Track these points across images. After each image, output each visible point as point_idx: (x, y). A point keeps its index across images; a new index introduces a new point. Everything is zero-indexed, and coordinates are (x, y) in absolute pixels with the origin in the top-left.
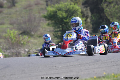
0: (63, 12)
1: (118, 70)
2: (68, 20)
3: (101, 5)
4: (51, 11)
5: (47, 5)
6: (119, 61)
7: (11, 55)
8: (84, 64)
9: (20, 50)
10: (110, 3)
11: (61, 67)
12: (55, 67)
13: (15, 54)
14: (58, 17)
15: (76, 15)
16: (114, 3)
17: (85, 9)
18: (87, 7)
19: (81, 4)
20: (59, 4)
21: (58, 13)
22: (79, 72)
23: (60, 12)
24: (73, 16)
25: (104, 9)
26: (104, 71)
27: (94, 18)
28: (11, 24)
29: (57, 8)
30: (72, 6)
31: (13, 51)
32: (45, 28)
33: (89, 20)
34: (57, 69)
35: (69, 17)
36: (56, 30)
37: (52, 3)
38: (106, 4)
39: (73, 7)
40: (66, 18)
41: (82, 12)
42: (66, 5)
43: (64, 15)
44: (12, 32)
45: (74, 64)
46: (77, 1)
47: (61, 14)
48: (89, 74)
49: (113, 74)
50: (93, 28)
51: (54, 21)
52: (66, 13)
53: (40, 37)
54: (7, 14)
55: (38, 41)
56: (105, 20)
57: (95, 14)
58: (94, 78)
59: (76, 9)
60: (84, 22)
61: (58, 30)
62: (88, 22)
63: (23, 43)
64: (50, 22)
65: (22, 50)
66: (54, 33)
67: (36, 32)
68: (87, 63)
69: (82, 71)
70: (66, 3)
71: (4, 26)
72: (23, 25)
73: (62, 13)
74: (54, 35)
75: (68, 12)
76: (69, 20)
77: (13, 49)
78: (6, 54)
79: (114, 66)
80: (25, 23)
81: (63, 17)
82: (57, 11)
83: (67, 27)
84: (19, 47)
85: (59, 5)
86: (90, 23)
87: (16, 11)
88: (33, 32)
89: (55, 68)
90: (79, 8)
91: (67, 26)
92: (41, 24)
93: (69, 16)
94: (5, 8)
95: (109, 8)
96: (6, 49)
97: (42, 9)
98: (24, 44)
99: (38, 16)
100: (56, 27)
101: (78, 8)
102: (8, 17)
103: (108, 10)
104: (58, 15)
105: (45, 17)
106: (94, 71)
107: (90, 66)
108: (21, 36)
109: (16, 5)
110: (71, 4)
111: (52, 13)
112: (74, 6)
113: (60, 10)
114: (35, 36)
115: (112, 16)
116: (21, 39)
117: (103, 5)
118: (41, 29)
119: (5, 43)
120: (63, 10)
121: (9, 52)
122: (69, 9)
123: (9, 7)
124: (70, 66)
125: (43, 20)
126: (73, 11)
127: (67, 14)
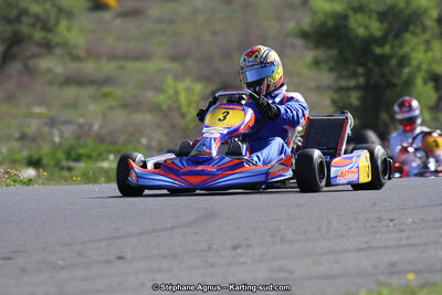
0: (370, 17)
2: (387, 49)
4: (327, 15)
12: (392, 220)
14: (352, 35)
15: (419, 31)
21: (351, 19)
23: (359, 17)
28: (175, 58)
32: (299, 75)
35: (391, 38)
36: (343, 83)
40: (382, 41)
43: (376, 28)
47: (365, 26)
51: (334, 52)
54: (159, 21)
59: (419, 7)
61: (352, 83)
64: (320, 53)
66: (336, 96)
72: (219, 64)
73: (366, 21)
74: (334, 102)
76: (392, 47)
80: (226, 54)
81: (371, 36)
82: (351, 13)
97: (290, 6)
100: (344, 73)
102: (162, 32)
104: (352, 30)
105: (305, 35)
111: (331, 23)
113: (360, 8)
120: (371, 11)
125: (293, 46)
126: (410, 16)
127: (385, 25)
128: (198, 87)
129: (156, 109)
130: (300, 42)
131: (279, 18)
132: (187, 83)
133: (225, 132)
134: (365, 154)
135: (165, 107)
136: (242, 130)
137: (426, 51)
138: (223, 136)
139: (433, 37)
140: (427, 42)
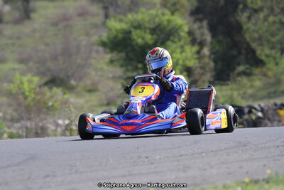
0: (145, 32)
3: (236, 15)
4: (117, 30)
5: (107, 16)
7: (24, 134)
8: (212, 151)
9: (44, 122)
10: (256, 11)
11: (160, 159)
12: (147, 158)
13: (34, 131)
14: (134, 43)
15: (176, 40)
16: (266, 11)
17: (196, 26)
18: (201, 20)
19: (187, 13)
20: (137, 13)
21: (133, 34)
22: (205, 170)
23: (138, 32)
24: (170, 43)
25: (243, 25)
27: (217, 48)
28: (22, 61)
29: (132, 23)
30: (166, 17)
31: (28, 124)
32: (102, 69)
33: (206, 51)
34: (152, 164)
35: (158, 44)
37: (119, 11)
38: (246, 14)
39: (169, 21)
41: (190, 33)
42: (152, 15)
43: (149, 38)
44: (25, 79)
45: (190, 151)
46: (178, 6)
47: (140, 38)
48: (229, 174)
50: (215, 70)
51: (123, 55)
52: (152, 35)
53: (90, 91)
54: (11, 38)
55: (87, 102)
56: (243, 51)
57: (221, 38)
58: (244, 182)
59: (176, 25)
60: (195, 56)
62: (204, 56)
63: (52, 106)
64: (114, 55)
65: (51, 123)
66: (125, 83)
67: (81, 79)
68: (220, 150)
69: (212, 167)
70: (153, 12)
71: (6, 67)
72: (49, 64)
73: (143, 34)
75: (158, 32)
77: (29, 119)
78: (11, 132)
80: (54, 58)
81: (146, 43)
82: (132, 29)
84: (42, 116)
85: (135, 16)
86: (209, 57)
87: (34, 31)
88: (75, 80)
89: (146, 160)
90: (185, 22)
92: (93, 61)
93: (160, 41)
94: (7, 23)
95: (253, 24)
96: (12, 120)
97: (95, 26)
98: (56, 109)
99: (84, 43)
100: (130, 68)
101: (182, 22)
102: (13, 45)
104: (134, 40)
105: (104, 44)
106: (241, 167)
108: (46, 88)
109: (33, 15)
110: (163, 14)
111: (120, 36)
112: (172, 18)
113: (139, 26)
114: (79, 89)
115: (262, 41)
116: (46, 97)
118: (93, 73)
119: (10, 105)
120: (145, 28)
121: (21, 128)
122: (159, 25)
123: (17, 22)
124: (181, 156)
125: (97, 52)
126: (170, 31)
127: (155, 37)
128: (36, 79)
129: (9, 94)
130: (101, 49)
131: (87, 34)
132: (29, 76)
133: (144, 99)
134: (224, 111)
135: (14, 92)
136: (153, 98)
137: (181, 53)
138: (143, 102)
139: (186, 43)
140: (182, 47)
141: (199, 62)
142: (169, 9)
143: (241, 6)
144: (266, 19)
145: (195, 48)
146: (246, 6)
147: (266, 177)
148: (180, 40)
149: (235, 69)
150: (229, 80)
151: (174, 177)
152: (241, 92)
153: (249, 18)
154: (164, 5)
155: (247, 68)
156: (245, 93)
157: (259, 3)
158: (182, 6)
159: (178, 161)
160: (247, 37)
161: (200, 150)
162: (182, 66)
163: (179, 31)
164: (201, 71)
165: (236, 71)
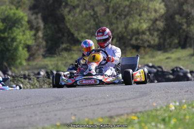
1: (94, 113)
3: (60, 10)
6: (93, 98)
8: (38, 104)
10: (74, 7)
11: (2, 109)
16: (81, 8)
17: (33, 17)
18: (37, 13)
19: (27, 8)
24: (15, 29)
25: (65, 17)
26: (72, 114)
27: (49, 32)
30: (13, 11)
33: (40, 34)
38: (67, 10)
39: (14, 14)
41: (29, 22)
42: (3, 9)
45: (23, 104)
46: (21, 4)
48: (48, 119)
49: (87, 120)
50: (46, 47)
52: (3, 23)
56: (66, 35)
57: (50, 25)
58: (56, 125)
60: (33, 38)
62: (39, 37)
68: (43, 103)
69: (36, 115)
70: (4, 7)
79: (86, 106)
83: (5, 46)
86: (43, 38)
90: (25, 14)
91: (6, 44)
93: (8, 27)
95: (72, 16)
101: (23, 14)
103: (71, 18)
106: (56, 115)
107: (48, 107)
110: (11, 9)
112: (17, 12)
115: (78, 28)
117: (62, 10)
122: (7, 17)
124: (16, 107)
141: (36, 42)
142: (15, 5)
143: (64, 4)
144: (80, 13)
145: (33, 32)
146: (67, 4)
147: (72, 121)
148: (22, 27)
149: (59, 46)
150: (55, 54)
151: (9, 122)
152: (64, 62)
153: (69, 12)
154: (12, 3)
155: (68, 46)
156: (66, 63)
157: (76, 2)
158: (24, 4)
159: (14, 111)
160: (68, 25)
161: (30, 103)
162: (24, 44)
163: (21, 20)
164: (37, 48)
165: (61, 48)
